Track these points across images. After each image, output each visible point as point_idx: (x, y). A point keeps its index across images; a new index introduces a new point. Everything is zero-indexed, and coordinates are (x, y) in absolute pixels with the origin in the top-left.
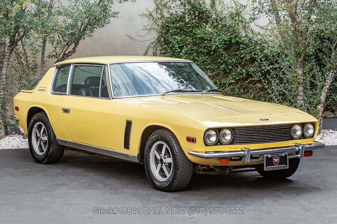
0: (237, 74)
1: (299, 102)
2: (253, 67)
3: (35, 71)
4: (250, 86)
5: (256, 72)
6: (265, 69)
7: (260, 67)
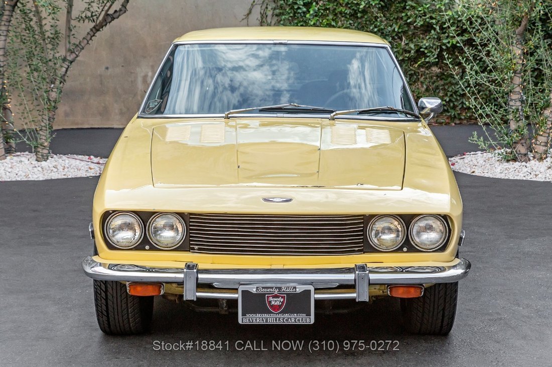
0: (401, 51)
1: (514, 105)
2: (427, 40)
3: (55, 44)
4: (422, 71)
5: (432, 48)
6: (449, 42)
7: (439, 39)
